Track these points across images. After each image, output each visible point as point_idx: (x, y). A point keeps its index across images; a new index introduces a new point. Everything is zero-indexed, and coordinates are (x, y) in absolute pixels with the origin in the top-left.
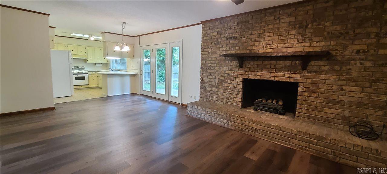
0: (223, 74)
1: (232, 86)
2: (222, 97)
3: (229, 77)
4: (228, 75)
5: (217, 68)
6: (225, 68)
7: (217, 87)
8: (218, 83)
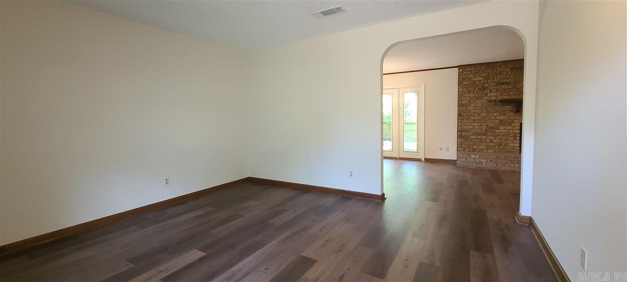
0: (493, 121)
1: (507, 131)
2: (493, 144)
3: (502, 122)
4: (501, 121)
5: (483, 115)
6: (495, 114)
7: (484, 135)
8: (486, 131)
